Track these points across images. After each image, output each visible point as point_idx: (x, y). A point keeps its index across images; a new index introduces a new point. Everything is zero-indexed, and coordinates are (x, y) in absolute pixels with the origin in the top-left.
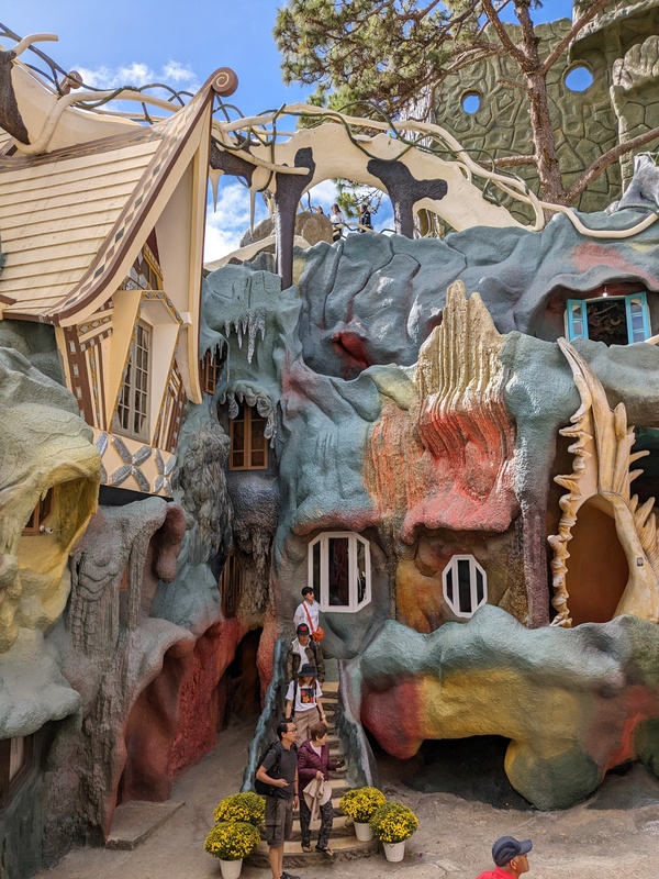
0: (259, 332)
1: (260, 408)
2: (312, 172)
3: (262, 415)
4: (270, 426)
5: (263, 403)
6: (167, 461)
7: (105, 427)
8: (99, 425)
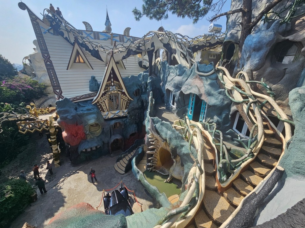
0: (145, 86)
2: (154, 48)
6: (125, 111)
7: (108, 111)
8: (106, 112)
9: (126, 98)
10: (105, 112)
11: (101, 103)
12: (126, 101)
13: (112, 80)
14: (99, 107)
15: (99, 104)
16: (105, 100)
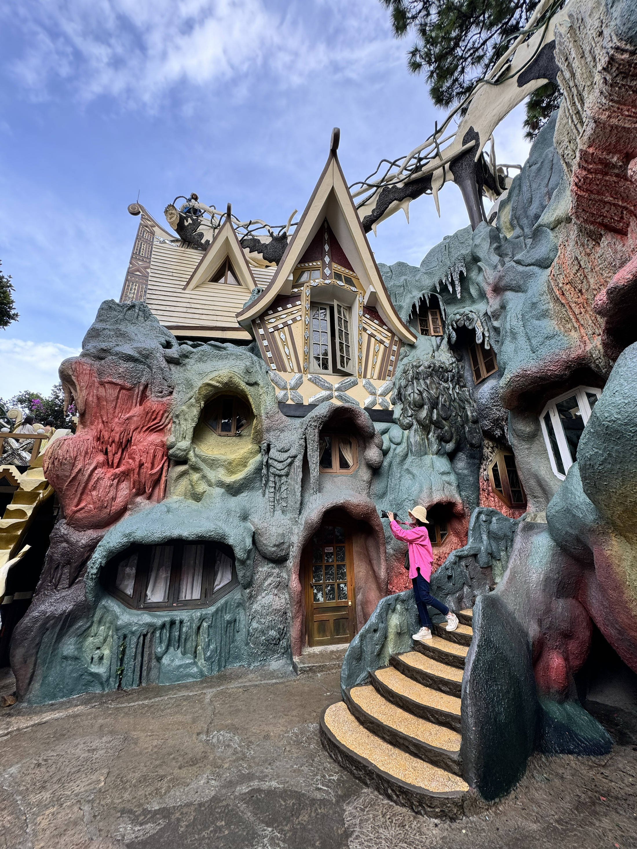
0: (461, 273)
1: (467, 323)
2: (478, 140)
3: (470, 327)
4: (479, 332)
5: (469, 319)
6: (381, 386)
7: (300, 371)
8: (292, 370)
9: (380, 332)
10: (285, 371)
11: (276, 329)
12: (382, 342)
13: (327, 259)
14: (265, 343)
15: (266, 329)
16: (294, 320)
